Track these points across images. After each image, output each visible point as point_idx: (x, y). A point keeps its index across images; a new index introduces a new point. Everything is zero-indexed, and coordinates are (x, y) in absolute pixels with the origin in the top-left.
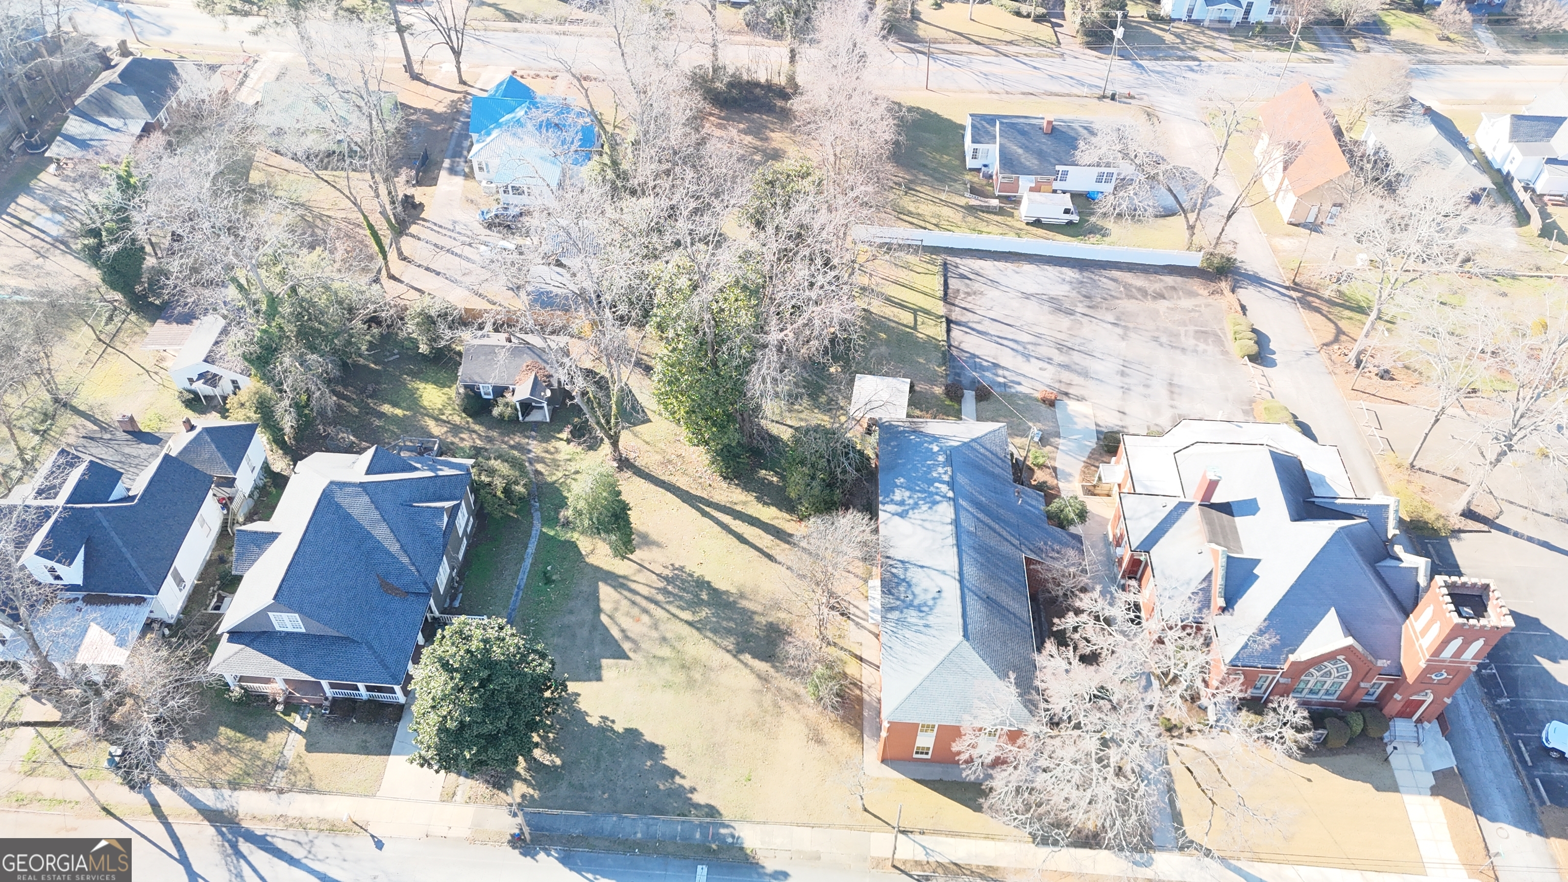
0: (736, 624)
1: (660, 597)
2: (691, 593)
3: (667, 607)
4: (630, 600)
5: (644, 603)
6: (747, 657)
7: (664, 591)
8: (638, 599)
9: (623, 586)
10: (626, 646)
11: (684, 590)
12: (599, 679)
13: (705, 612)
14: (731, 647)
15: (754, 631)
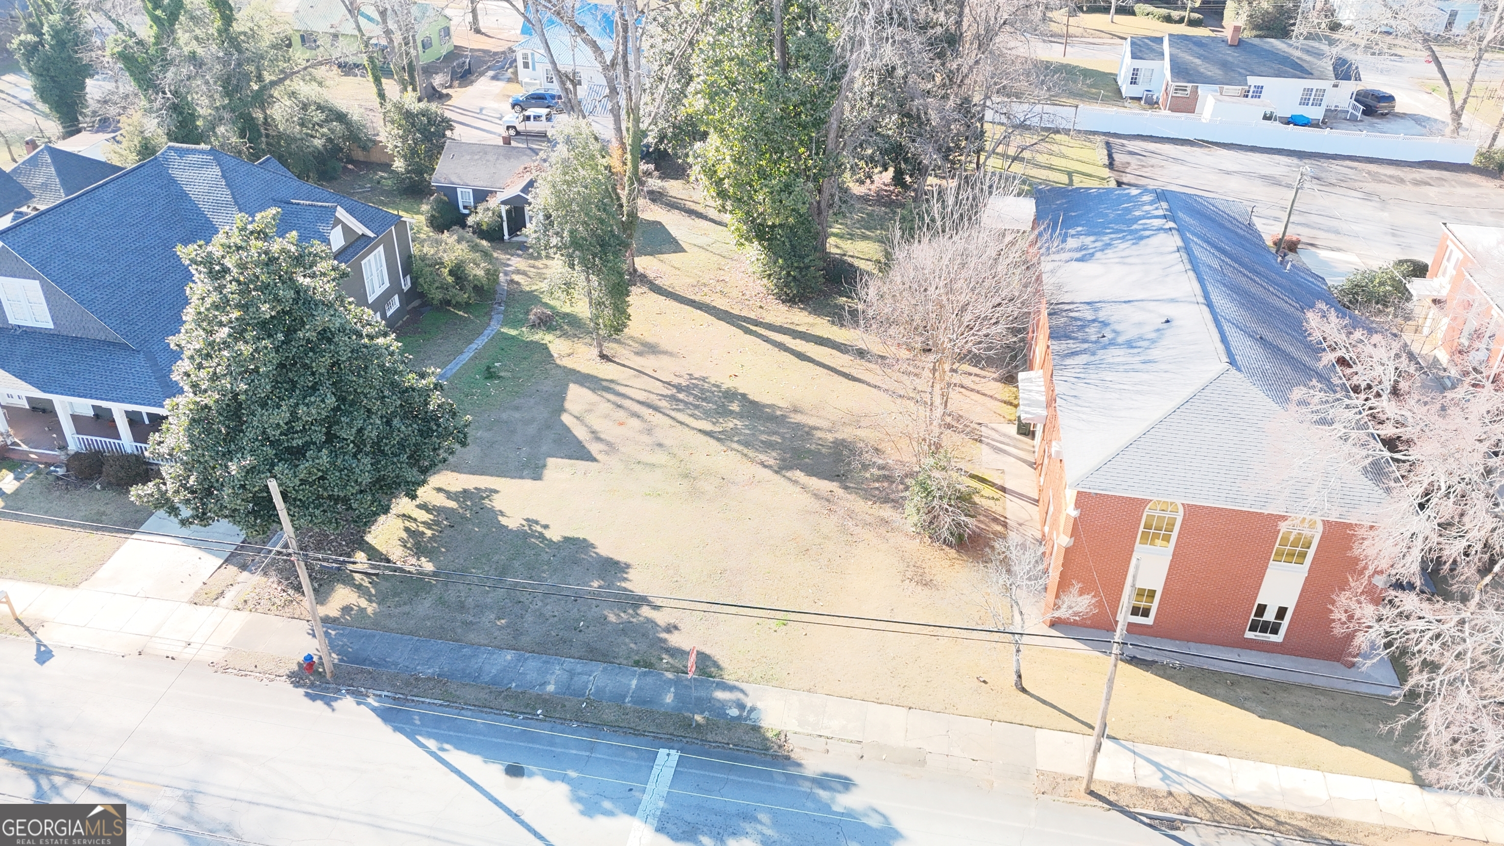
0: (783, 438)
1: (663, 404)
2: (715, 403)
3: (673, 414)
4: (614, 403)
5: (637, 408)
6: (798, 475)
7: (673, 398)
8: (627, 403)
9: (607, 389)
10: (594, 448)
11: (704, 400)
12: (538, 477)
13: (731, 424)
14: (771, 462)
15: (813, 447)
